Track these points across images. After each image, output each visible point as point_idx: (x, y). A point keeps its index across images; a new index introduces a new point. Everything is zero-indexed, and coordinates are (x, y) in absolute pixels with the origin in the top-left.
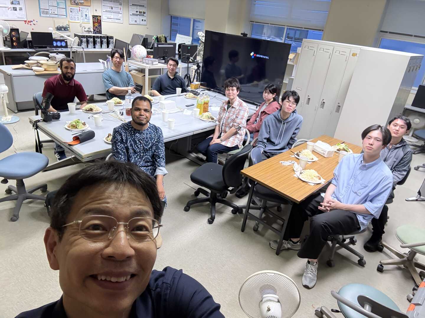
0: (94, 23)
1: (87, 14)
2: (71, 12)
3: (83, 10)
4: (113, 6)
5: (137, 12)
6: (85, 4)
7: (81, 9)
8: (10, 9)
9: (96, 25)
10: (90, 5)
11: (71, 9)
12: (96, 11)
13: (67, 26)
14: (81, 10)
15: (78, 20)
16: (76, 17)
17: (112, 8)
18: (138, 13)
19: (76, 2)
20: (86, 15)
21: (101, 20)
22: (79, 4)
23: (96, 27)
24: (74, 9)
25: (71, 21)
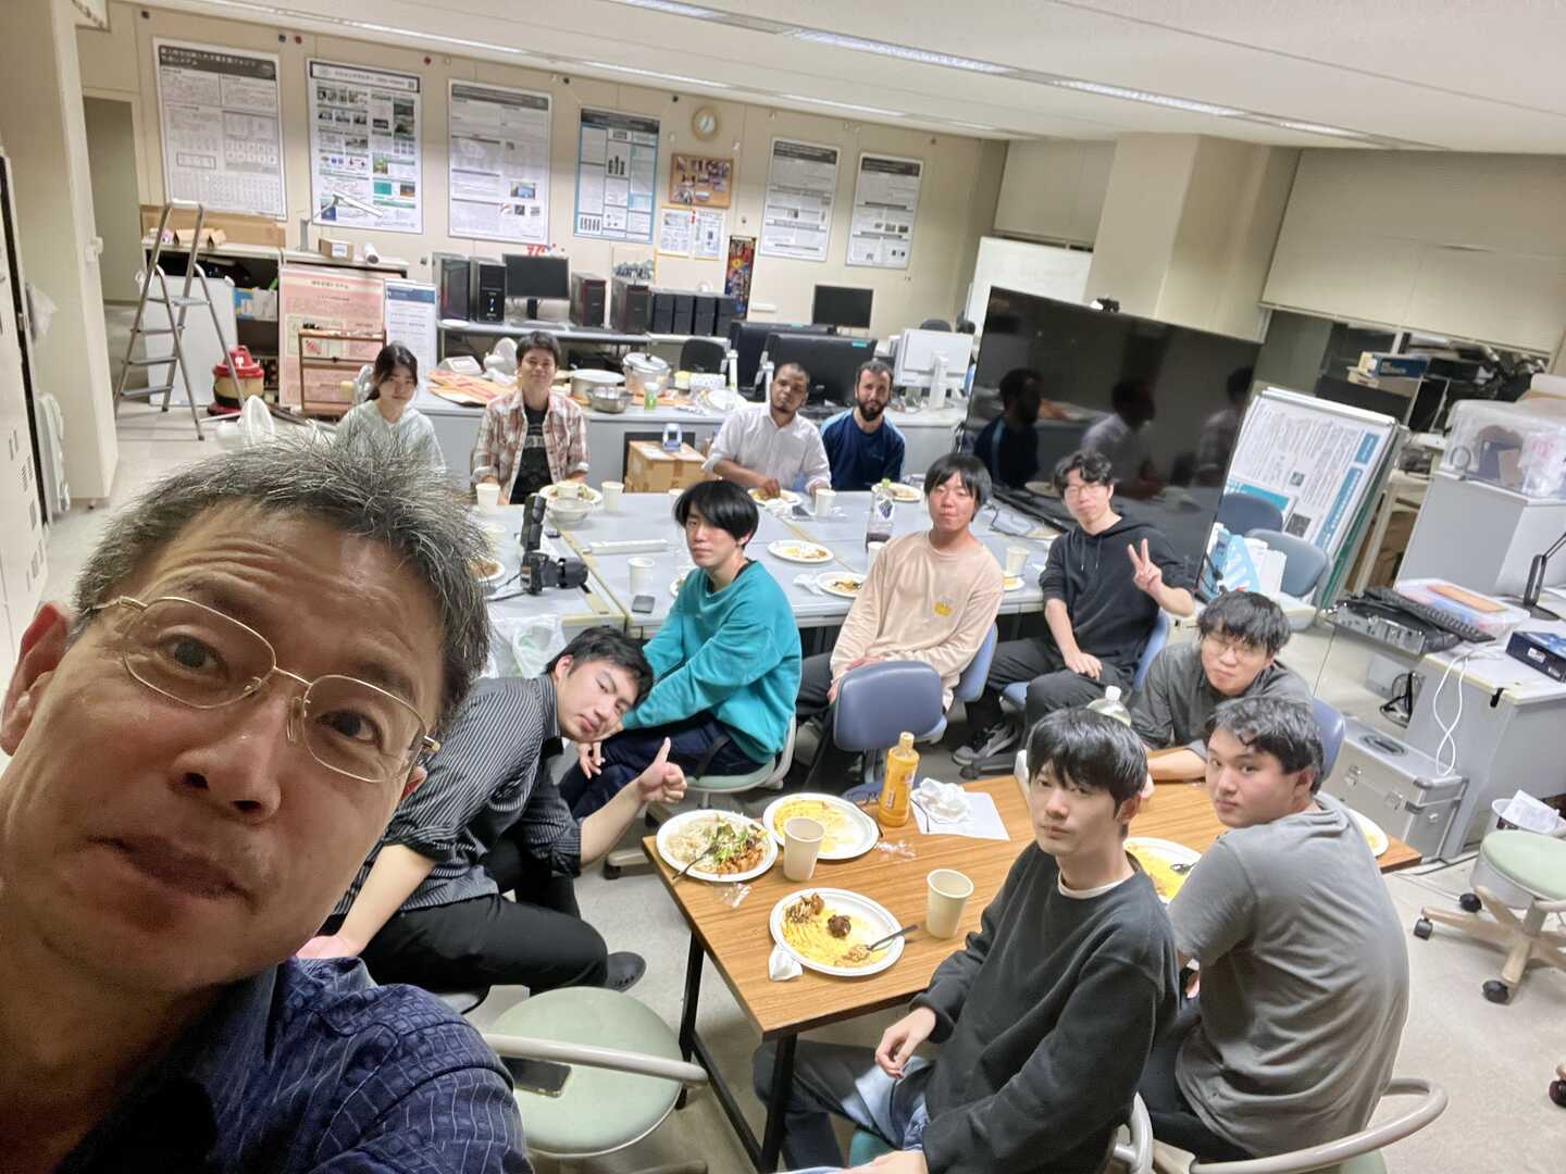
0: (731, 258)
1: (715, 230)
2: (667, 223)
3: (703, 218)
4: (799, 208)
5: (878, 226)
6: (712, 202)
7: (697, 216)
8: (506, 210)
9: (738, 264)
10: (725, 204)
11: (667, 215)
12: (744, 222)
13: (649, 266)
14: (699, 221)
15: (684, 248)
16: (679, 239)
17: (796, 215)
18: (882, 230)
19: (686, 195)
20: (711, 235)
21: (753, 252)
22: (694, 201)
23: (736, 272)
24: (676, 216)
25: (661, 251)
